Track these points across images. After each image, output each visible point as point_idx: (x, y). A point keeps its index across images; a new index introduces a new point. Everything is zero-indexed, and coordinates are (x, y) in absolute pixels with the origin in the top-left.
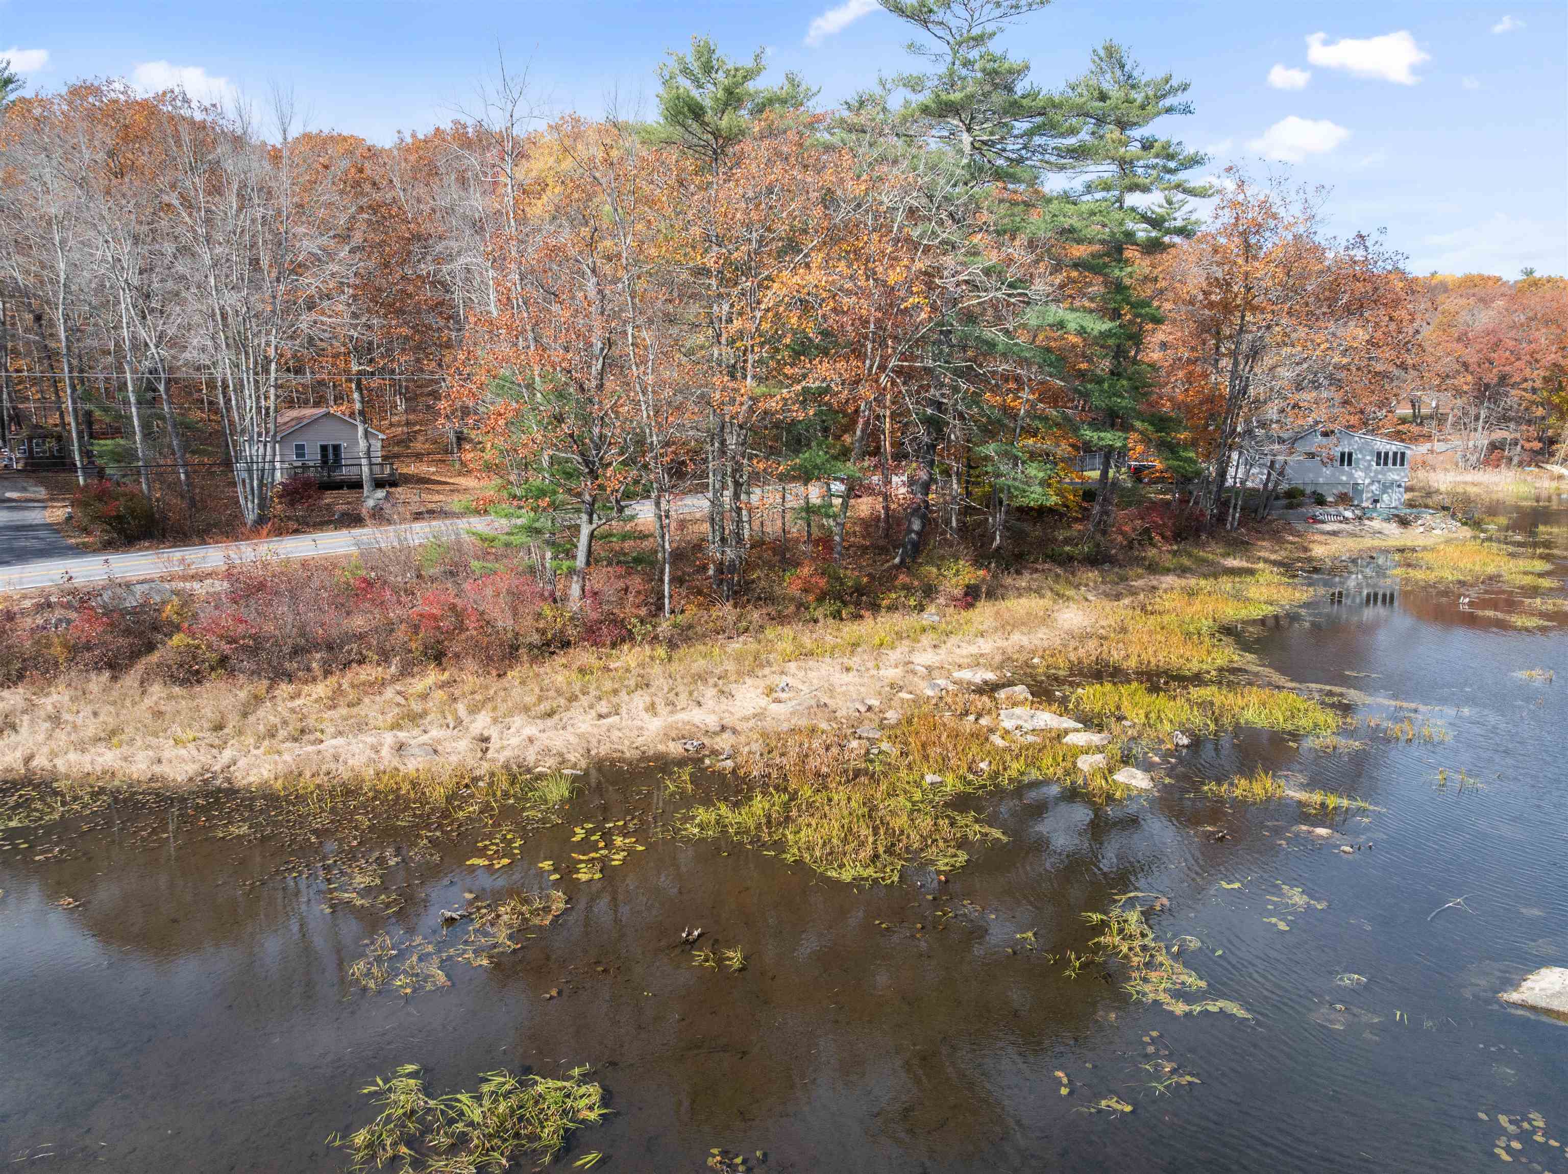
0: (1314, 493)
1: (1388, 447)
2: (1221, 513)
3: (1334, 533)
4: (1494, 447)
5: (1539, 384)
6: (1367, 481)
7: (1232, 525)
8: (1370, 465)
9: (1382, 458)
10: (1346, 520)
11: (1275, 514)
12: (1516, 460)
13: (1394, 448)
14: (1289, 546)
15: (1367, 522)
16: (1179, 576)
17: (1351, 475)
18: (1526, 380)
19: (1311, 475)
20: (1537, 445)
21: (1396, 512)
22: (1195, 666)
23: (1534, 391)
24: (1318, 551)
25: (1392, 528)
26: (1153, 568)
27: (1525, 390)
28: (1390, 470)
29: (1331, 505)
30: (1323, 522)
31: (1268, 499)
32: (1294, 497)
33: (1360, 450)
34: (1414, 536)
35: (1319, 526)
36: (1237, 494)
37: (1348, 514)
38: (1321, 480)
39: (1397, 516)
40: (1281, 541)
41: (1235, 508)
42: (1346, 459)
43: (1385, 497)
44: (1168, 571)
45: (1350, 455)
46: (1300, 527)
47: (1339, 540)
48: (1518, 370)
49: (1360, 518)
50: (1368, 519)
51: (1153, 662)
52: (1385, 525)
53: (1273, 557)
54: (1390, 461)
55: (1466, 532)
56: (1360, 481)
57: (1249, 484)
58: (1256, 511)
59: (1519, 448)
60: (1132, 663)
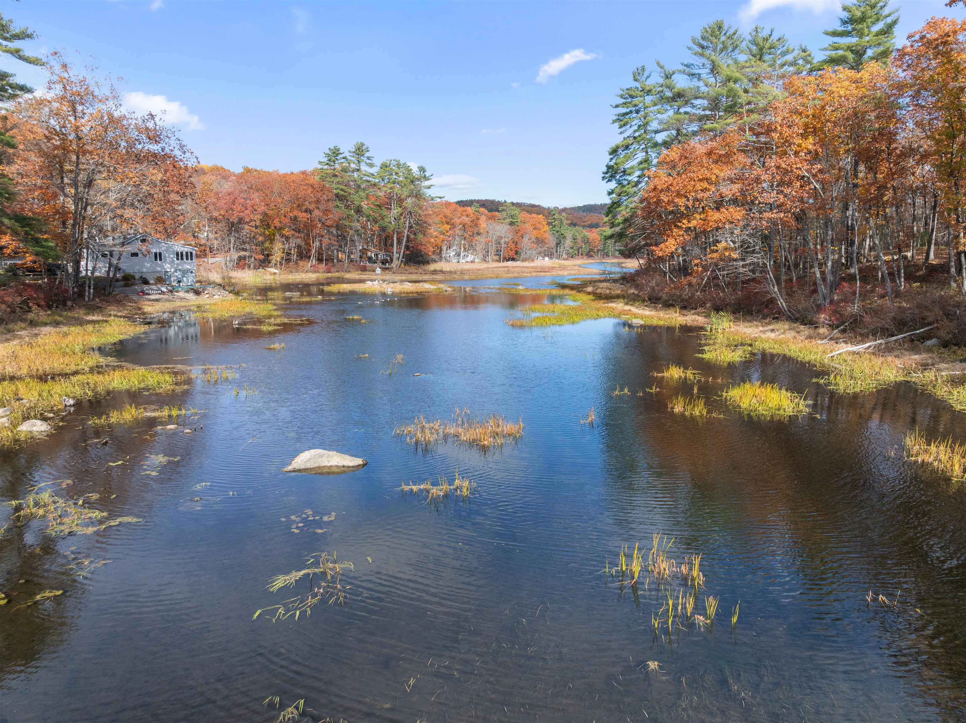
0: (141, 277)
1: (182, 249)
2: (80, 291)
3: (157, 300)
4: (240, 259)
5: (258, 223)
6: (173, 270)
7: (89, 298)
8: (173, 261)
9: (180, 256)
10: (163, 293)
11: (117, 291)
12: (252, 267)
13: (186, 250)
14: (129, 308)
15: (176, 294)
16: (54, 327)
17: (162, 267)
18: (251, 221)
19: (138, 267)
20: (262, 257)
21: (191, 287)
22: (73, 368)
23: (256, 227)
24: (148, 309)
25: (191, 296)
26: (33, 324)
27: (251, 226)
28: (185, 263)
29: (152, 284)
30: (149, 294)
31: (111, 281)
32: (128, 280)
33: (166, 251)
34: (203, 299)
35: (147, 297)
36: (90, 279)
37: (164, 289)
38: (145, 270)
39: (193, 289)
40: (124, 305)
41: (89, 287)
42: (158, 256)
43: (185, 279)
44: (46, 324)
45: (160, 254)
46: (135, 298)
47: (160, 304)
48: (247, 215)
49: (171, 291)
50: (176, 292)
51: (41, 369)
52: (186, 294)
53: (119, 314)
54: (184, 257)
55: (231, 297)
56: (168, 270)
57: (97, 274)
58: (104, 289)
59: (253, 259)
60: (25, 371)
